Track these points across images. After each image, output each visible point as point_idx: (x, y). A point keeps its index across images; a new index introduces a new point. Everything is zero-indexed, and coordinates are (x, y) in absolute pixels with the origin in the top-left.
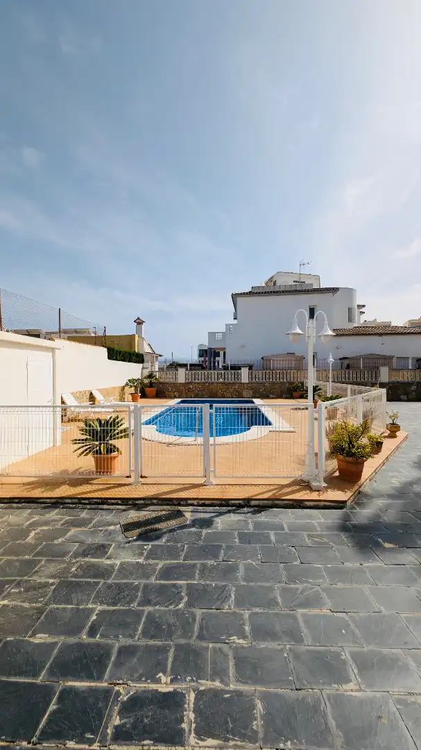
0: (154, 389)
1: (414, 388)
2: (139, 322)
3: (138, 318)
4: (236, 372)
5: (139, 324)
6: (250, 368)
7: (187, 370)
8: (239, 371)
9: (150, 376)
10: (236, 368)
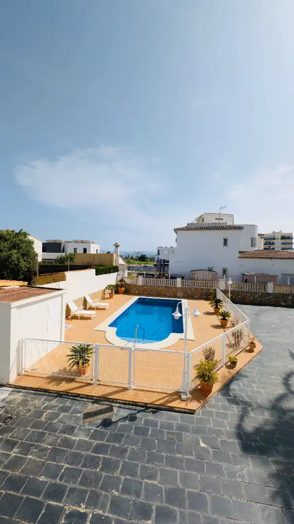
0: (123, 289)
1: (290, 298)
2: (117, 246)
3: (116, 244)
4: (174, 280)
5: (116, 246)
6: (183, 278)
7: (144, 277)
8: (176, 280)
9: (122, 280)
10: (174, 277)
